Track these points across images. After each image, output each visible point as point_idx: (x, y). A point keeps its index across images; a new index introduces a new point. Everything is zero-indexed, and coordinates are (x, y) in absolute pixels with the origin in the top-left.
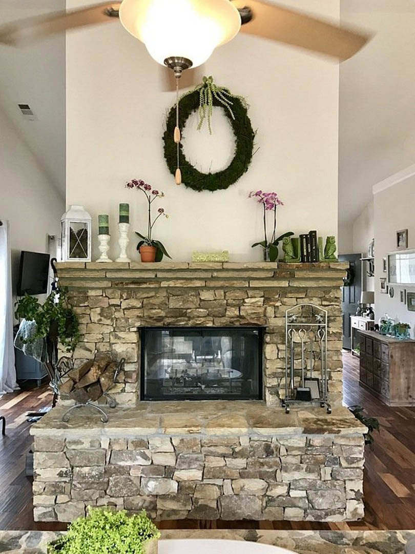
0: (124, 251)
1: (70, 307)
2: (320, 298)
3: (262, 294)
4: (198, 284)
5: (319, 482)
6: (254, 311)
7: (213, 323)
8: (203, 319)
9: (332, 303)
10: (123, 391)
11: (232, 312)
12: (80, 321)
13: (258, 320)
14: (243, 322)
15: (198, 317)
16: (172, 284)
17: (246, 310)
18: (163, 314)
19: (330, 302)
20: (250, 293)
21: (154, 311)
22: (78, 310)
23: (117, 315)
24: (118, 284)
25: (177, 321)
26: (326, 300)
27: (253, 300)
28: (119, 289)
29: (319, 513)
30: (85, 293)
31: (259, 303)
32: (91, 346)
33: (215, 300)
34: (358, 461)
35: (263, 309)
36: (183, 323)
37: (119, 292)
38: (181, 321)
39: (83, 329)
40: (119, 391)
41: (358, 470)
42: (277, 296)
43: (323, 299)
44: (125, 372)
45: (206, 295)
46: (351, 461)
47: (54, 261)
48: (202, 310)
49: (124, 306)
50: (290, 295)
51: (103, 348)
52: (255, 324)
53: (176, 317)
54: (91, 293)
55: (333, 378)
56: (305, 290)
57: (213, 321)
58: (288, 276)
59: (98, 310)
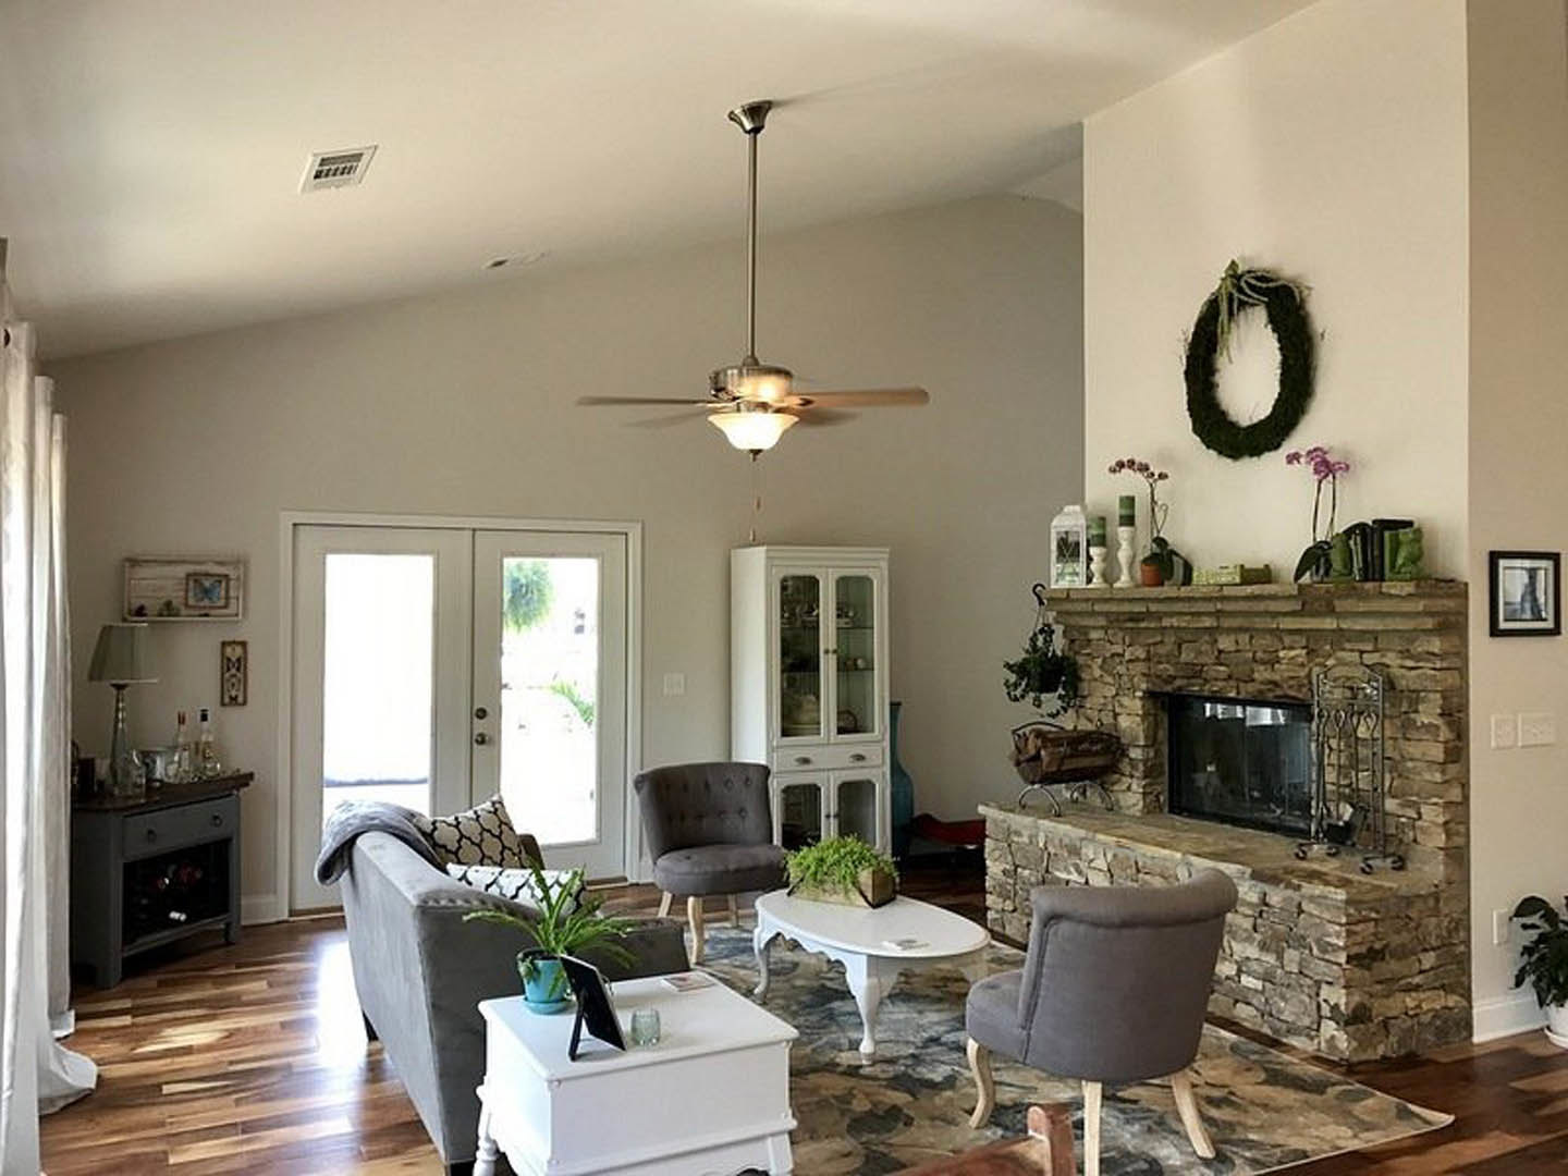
0: (1125, 571)
1: (1071, 654)
2: (1401, 652)
3: (1304, 643)
4: (1208, 622)
5: (1279, 971)
6: (1292, 674)
7: (1238, 693)
8: (1220, 684)
9: (1421, 664)
10: (1129, 788)
11: (1262, 673)
12: (1083, 675)
13: (1299, 691)
14: (1279, 692)
15: (1216, 679)
16: (1175, 622)
17: (1282, 672)
18: (1172, 671)
19: (1418, 661)
20: (1287, 640)
21: (1161, 667)
22: (1081, 660)
23: (1121, 669)
24: (1114, 620)
25: (1189, 685)
26: (1411, 657)
27: (1292, 653)
28: (1121, 629)
29: (1279, 1024)
30: (1086, 634)
31: (1300, 660)
32: (1094, 715)
33: (1238, 651)
34: (1334, 951)
35: (1307, 670)
36: (1196, 688)
37: (1121, 634)
38: (1193, 685)
39: (1084, 688)
40: (1124, 787)
41: (1335, 967)
42: (1328, 647)
43: (1406, 654)
44: (1131, 759)
45: (1225, 643)
46: (1325, 948)
47: (1039, 588)
48: (1222, 668)
49: (1127, 656)
50: (1348, 646)
51: (1107, 719)
52: (1294, 698)
53: (1188, 678)
54: (1094, 635)
55: (1424, 817)
56: (1374, 636)
57: (1238, 688)
58: (1324, 609)
59: (1099, 661)
